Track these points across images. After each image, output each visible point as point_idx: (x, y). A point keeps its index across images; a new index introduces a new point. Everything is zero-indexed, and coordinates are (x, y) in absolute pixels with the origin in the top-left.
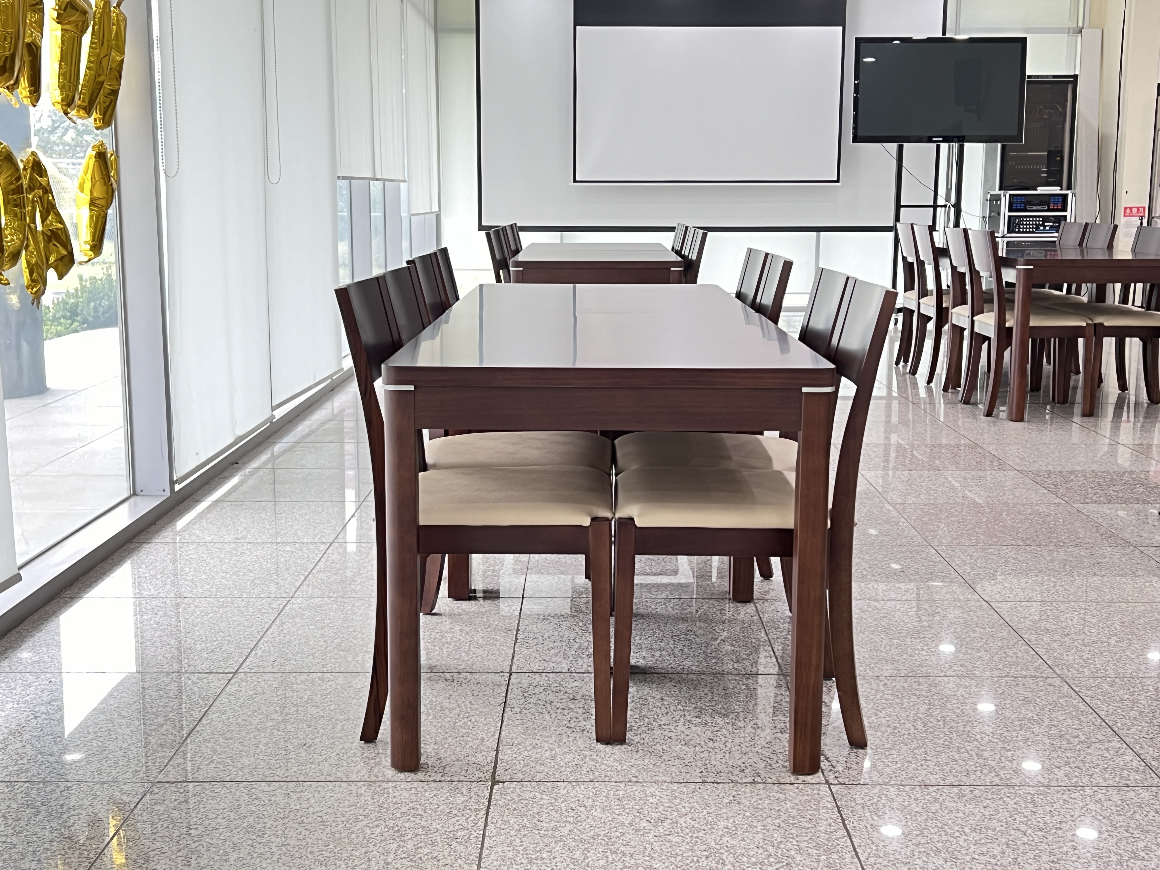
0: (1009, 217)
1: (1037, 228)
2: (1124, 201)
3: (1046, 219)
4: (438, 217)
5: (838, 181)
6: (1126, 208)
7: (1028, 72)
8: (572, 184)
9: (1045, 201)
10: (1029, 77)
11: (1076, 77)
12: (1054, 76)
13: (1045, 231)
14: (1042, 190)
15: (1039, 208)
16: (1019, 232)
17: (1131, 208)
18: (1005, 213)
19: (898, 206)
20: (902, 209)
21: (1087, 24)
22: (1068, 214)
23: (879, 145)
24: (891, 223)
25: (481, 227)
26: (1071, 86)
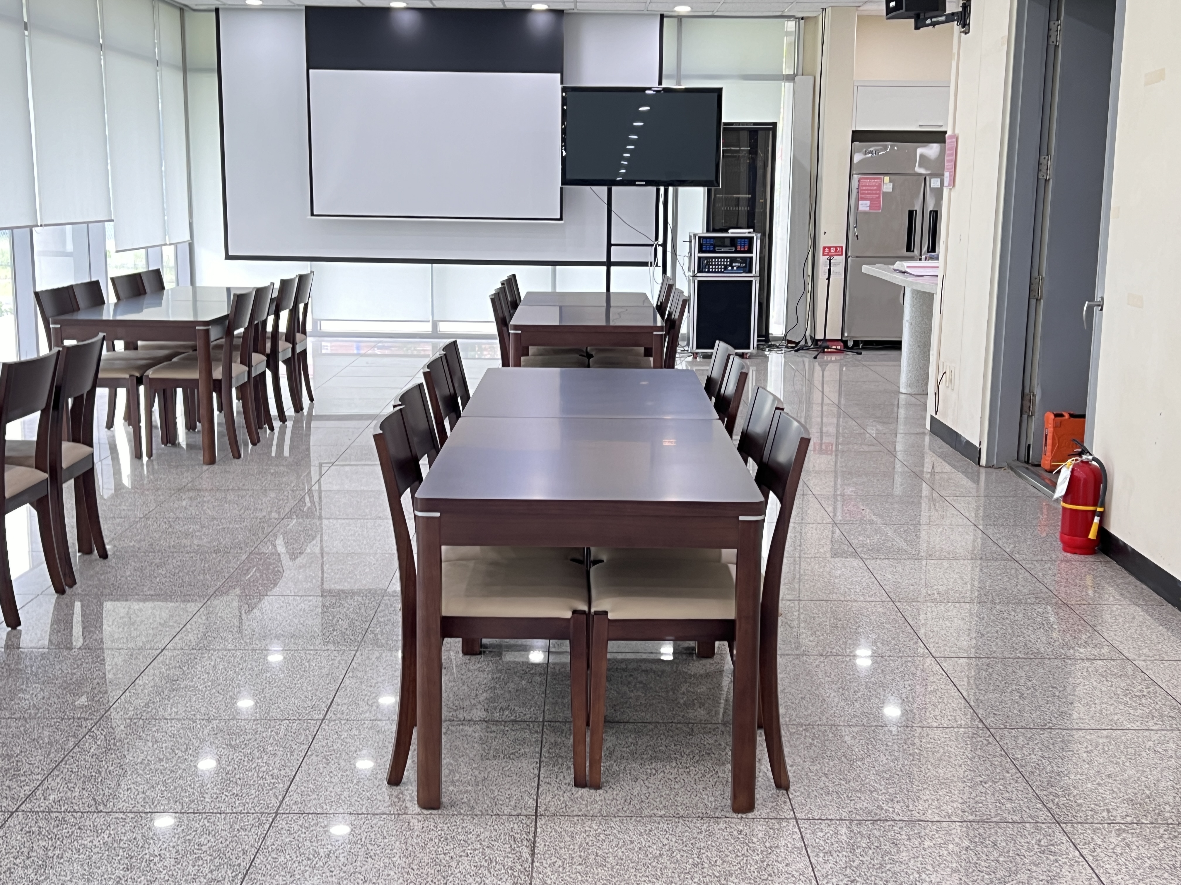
0: (699, 258)
1: (726, 268)
2: (823, 241)
3: (733, 260)
4: (191, 246)
5: (561, 219)
6: (824, 248)
7: (724, 119)
8: (310, 217)
9: (734, 243)
10: (725, 124)
11: (775, 124)
12: (755, 124)
13: (732, 272)
14: (733, 233)
15: (727, 249)
16: (708, 272)
17: (829, 248)
18: (697, 254)
19: (609, 245)
20: (613, 248)
21: (800, 72)
22: (755, 255)
23: (588, 188)
24: (605, 260)
25: (228, 257)
26: (771, 132)
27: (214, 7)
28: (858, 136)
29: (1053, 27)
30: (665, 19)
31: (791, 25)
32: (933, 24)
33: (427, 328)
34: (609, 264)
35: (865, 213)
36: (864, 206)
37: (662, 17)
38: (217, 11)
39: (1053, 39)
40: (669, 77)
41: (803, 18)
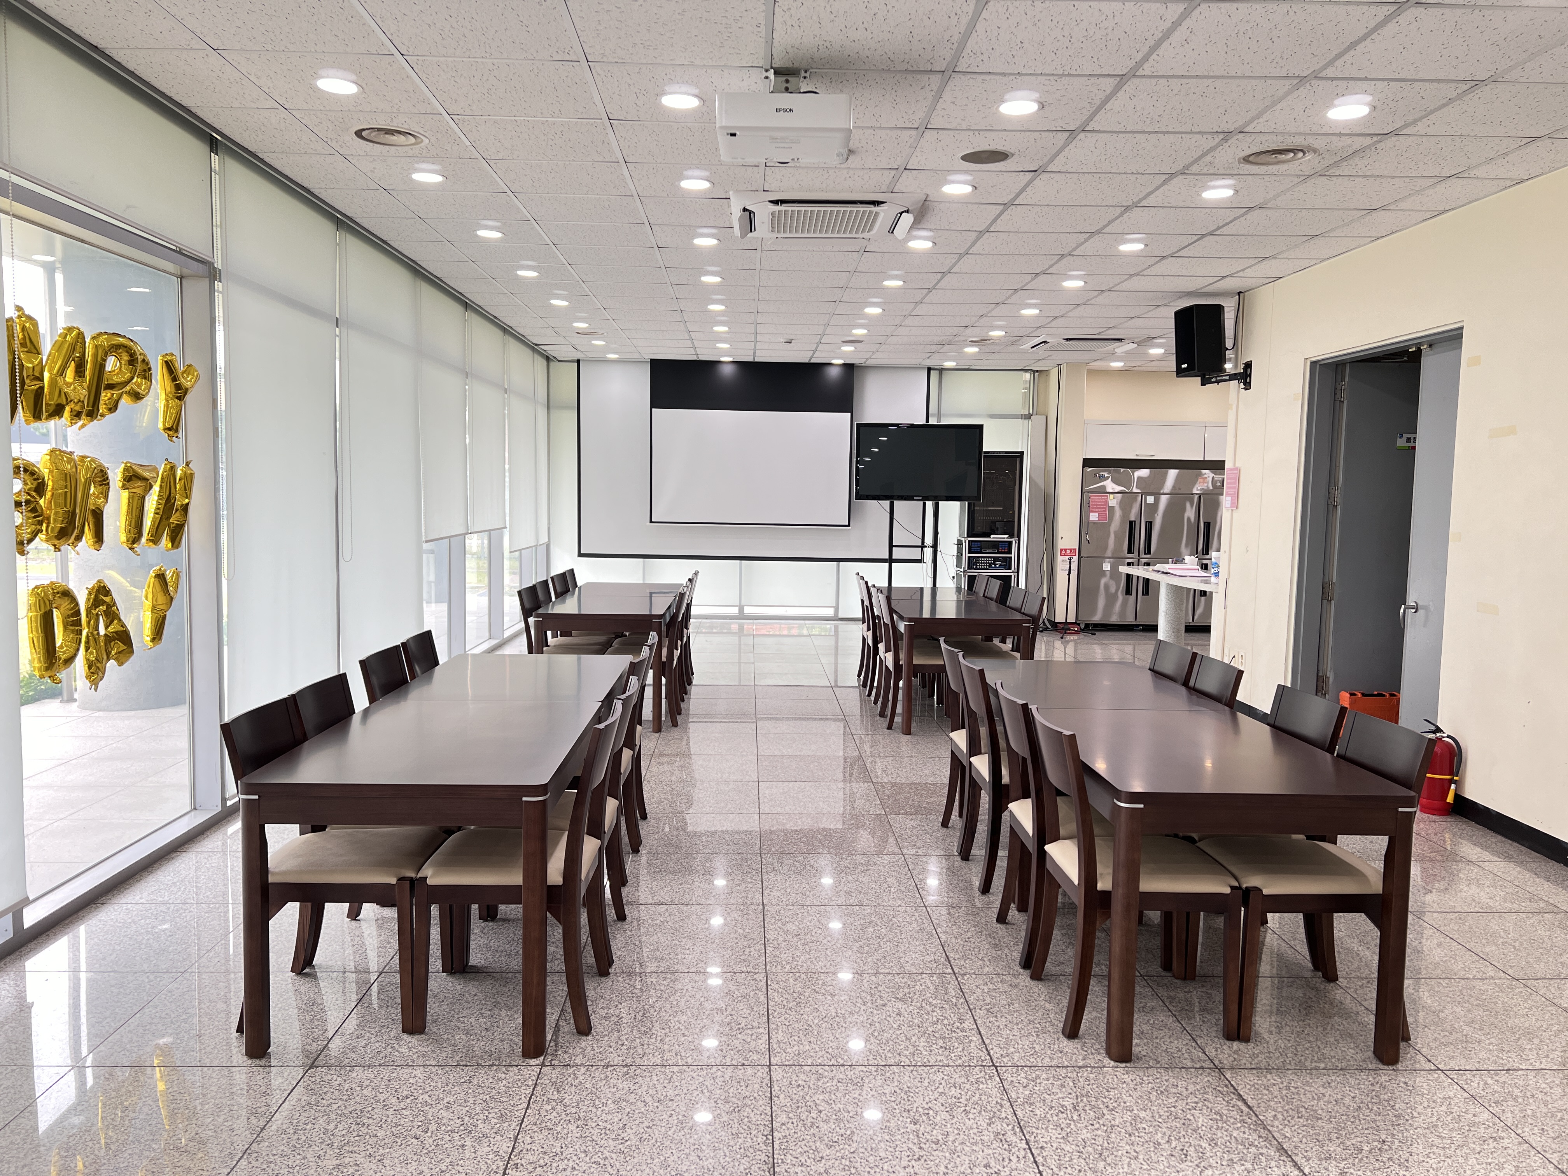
0: (969, 557)
1: (990, 565)
2: (1061, 544)
3: (996, 559)
4: (548, 546)
5: (849, 525)
6: (1061, 550)
7: (984, 449)
8: (648, 523)
9: (996, 546)
10: (985, 452)
11: (1022, 453)
12: (1006, 452)
13: (995, 568)
14: (994, 537)
15: (991, 551)
16: (977, 568)
17: (1065, 550)
18: (966, 554)
19: (891, 546)
20: (894, 549)
21: (1035, 412)
22: (1013, 555)
23: (875, 502)
24: (887, 557)
25: (580, 555)
26: (1018, 460)
27: (576, 359)
28: (1088, 463)
29: (1339, 387)
30: (932, 372)
31: (1027, 376)
32: (1218, 382)
33: (735, 611)
34: (891, 561)
35: (1094, 523)
36: (1094, 517)
37: (929, 369)
38: (578, 362)
39: (1338, 396)
40: (933, 415)
41: (1037, 371)
